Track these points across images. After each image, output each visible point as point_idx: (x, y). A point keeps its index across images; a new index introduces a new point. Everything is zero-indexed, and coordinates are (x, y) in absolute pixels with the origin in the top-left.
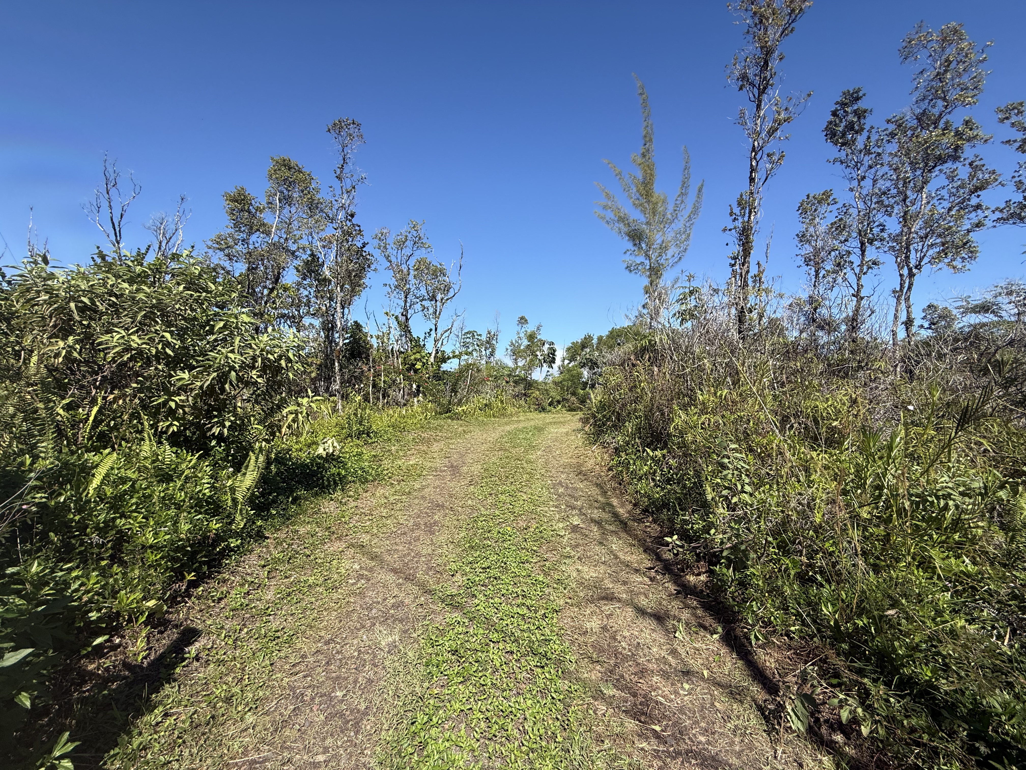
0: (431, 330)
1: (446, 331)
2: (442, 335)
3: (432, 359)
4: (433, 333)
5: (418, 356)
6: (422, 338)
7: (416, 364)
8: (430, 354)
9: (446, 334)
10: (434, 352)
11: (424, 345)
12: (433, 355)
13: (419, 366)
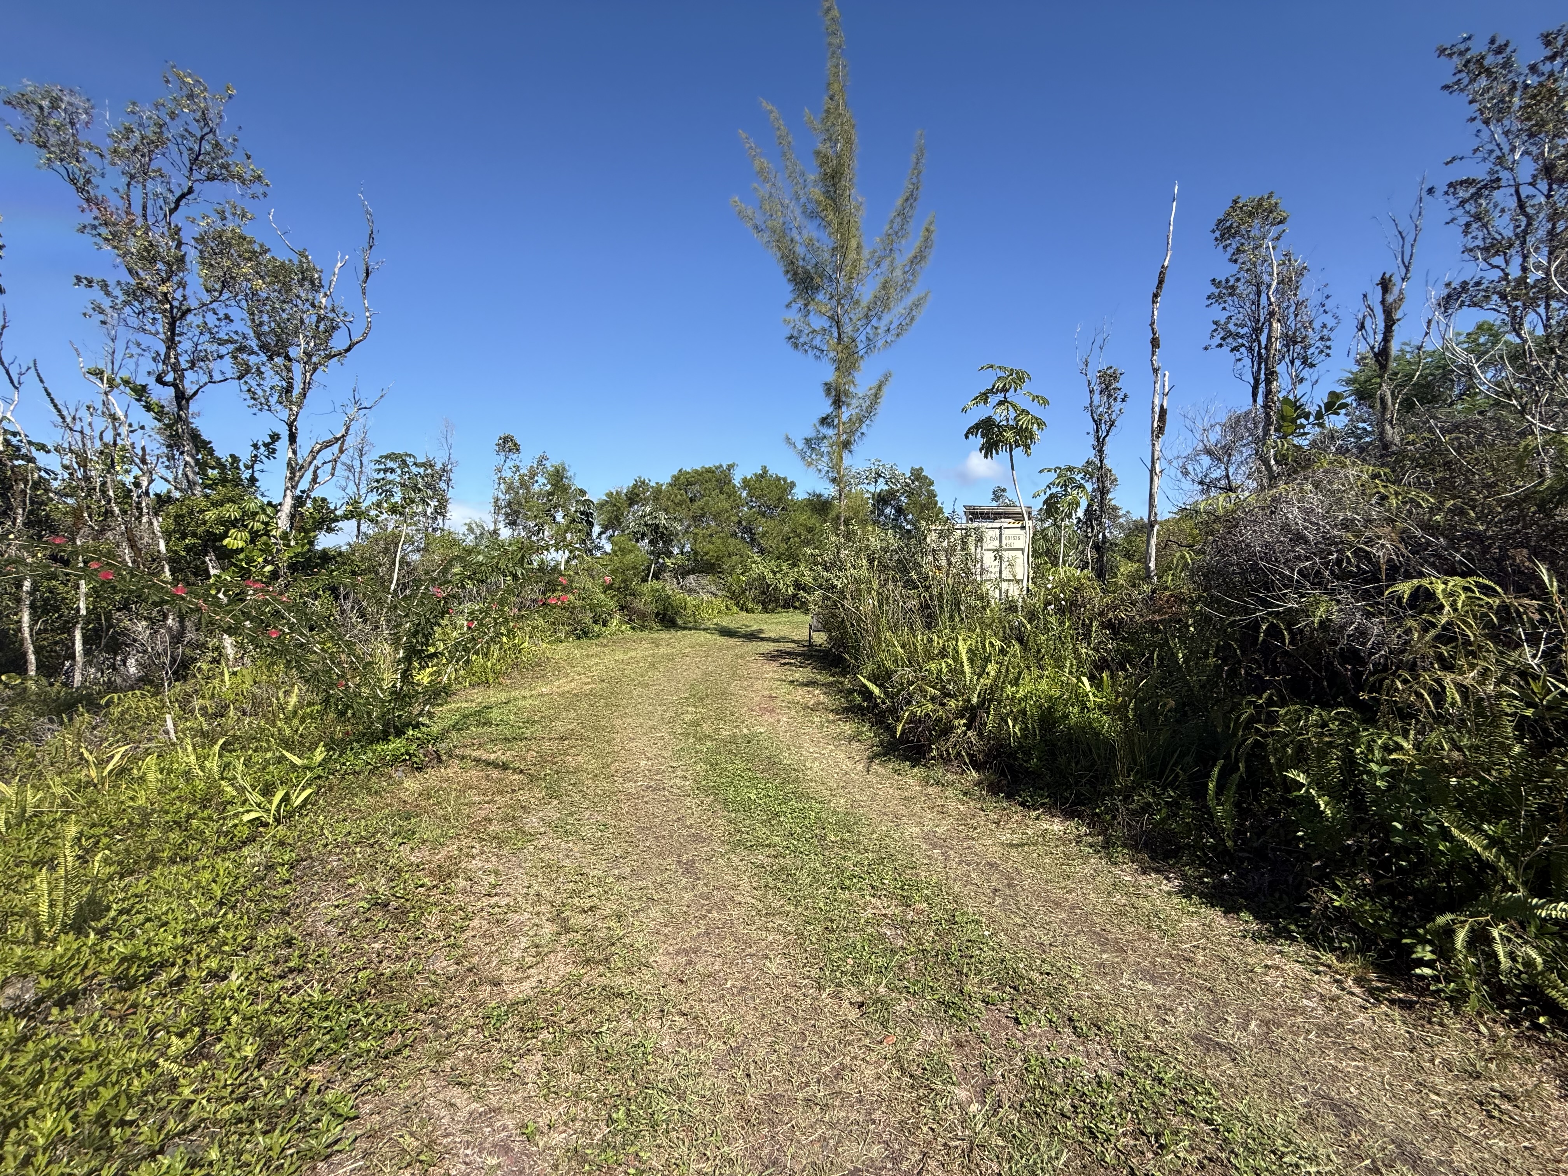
0: (275, 437)
1: (328, 444)
2: (314, 454)
3: (283, 522)
4: (283, 445)
5: (231, 511)
6: (245, 457)
7: (225, 535)
8: (276, 508)
9: (327, 454)
10: (289, 502)
11: (253, 480)
12: (287, 508)
13: (235, 540)
